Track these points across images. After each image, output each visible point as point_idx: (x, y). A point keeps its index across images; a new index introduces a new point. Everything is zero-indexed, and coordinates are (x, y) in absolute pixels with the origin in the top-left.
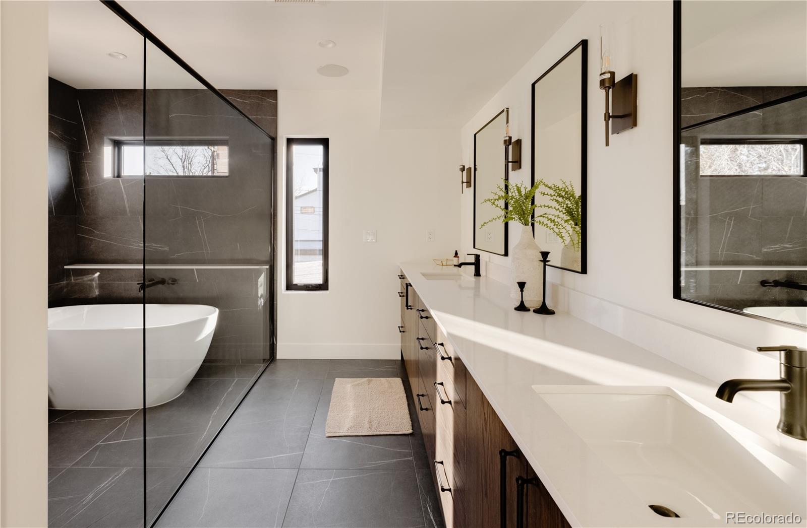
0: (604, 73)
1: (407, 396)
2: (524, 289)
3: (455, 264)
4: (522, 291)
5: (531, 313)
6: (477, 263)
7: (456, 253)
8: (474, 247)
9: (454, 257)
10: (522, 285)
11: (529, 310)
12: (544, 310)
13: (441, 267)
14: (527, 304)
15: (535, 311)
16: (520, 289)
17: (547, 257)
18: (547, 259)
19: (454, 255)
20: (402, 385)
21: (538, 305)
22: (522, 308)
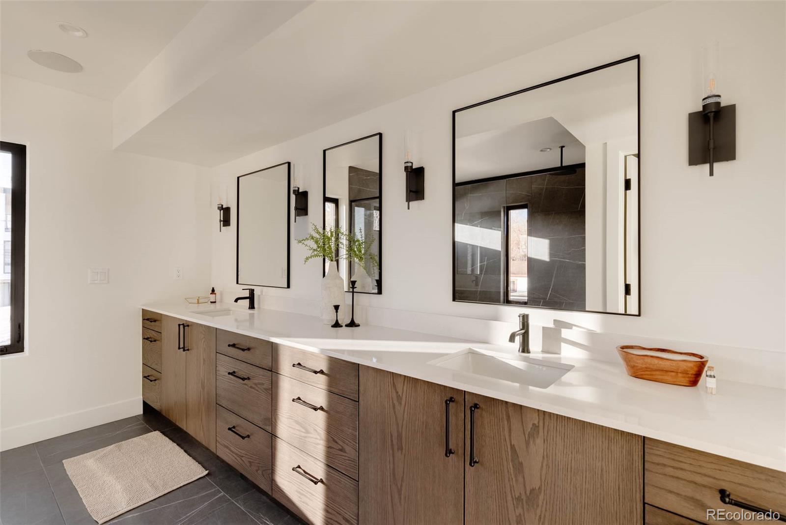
0: (407, 162)
1: (177, 445)
2: (338, 311)
3: (212, 301)
4: (337, 312)
5: (344, 328)
6: (251, 298)
7: (213, 290)
8: (237, 283)
9: (211, 294)
10: (337, 308)
11: (342, 326)
12: (352, 324)
13: (197, 305)
14: (340, 322)
15: (347, 326)
16: (335, 311)
17: (355, 285)
18: (355, 286)
19: (211, 292)
20: (164, 437)
21: (348, 321)
22: (337, 325)
